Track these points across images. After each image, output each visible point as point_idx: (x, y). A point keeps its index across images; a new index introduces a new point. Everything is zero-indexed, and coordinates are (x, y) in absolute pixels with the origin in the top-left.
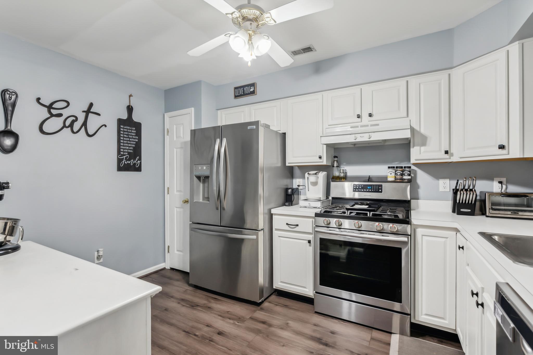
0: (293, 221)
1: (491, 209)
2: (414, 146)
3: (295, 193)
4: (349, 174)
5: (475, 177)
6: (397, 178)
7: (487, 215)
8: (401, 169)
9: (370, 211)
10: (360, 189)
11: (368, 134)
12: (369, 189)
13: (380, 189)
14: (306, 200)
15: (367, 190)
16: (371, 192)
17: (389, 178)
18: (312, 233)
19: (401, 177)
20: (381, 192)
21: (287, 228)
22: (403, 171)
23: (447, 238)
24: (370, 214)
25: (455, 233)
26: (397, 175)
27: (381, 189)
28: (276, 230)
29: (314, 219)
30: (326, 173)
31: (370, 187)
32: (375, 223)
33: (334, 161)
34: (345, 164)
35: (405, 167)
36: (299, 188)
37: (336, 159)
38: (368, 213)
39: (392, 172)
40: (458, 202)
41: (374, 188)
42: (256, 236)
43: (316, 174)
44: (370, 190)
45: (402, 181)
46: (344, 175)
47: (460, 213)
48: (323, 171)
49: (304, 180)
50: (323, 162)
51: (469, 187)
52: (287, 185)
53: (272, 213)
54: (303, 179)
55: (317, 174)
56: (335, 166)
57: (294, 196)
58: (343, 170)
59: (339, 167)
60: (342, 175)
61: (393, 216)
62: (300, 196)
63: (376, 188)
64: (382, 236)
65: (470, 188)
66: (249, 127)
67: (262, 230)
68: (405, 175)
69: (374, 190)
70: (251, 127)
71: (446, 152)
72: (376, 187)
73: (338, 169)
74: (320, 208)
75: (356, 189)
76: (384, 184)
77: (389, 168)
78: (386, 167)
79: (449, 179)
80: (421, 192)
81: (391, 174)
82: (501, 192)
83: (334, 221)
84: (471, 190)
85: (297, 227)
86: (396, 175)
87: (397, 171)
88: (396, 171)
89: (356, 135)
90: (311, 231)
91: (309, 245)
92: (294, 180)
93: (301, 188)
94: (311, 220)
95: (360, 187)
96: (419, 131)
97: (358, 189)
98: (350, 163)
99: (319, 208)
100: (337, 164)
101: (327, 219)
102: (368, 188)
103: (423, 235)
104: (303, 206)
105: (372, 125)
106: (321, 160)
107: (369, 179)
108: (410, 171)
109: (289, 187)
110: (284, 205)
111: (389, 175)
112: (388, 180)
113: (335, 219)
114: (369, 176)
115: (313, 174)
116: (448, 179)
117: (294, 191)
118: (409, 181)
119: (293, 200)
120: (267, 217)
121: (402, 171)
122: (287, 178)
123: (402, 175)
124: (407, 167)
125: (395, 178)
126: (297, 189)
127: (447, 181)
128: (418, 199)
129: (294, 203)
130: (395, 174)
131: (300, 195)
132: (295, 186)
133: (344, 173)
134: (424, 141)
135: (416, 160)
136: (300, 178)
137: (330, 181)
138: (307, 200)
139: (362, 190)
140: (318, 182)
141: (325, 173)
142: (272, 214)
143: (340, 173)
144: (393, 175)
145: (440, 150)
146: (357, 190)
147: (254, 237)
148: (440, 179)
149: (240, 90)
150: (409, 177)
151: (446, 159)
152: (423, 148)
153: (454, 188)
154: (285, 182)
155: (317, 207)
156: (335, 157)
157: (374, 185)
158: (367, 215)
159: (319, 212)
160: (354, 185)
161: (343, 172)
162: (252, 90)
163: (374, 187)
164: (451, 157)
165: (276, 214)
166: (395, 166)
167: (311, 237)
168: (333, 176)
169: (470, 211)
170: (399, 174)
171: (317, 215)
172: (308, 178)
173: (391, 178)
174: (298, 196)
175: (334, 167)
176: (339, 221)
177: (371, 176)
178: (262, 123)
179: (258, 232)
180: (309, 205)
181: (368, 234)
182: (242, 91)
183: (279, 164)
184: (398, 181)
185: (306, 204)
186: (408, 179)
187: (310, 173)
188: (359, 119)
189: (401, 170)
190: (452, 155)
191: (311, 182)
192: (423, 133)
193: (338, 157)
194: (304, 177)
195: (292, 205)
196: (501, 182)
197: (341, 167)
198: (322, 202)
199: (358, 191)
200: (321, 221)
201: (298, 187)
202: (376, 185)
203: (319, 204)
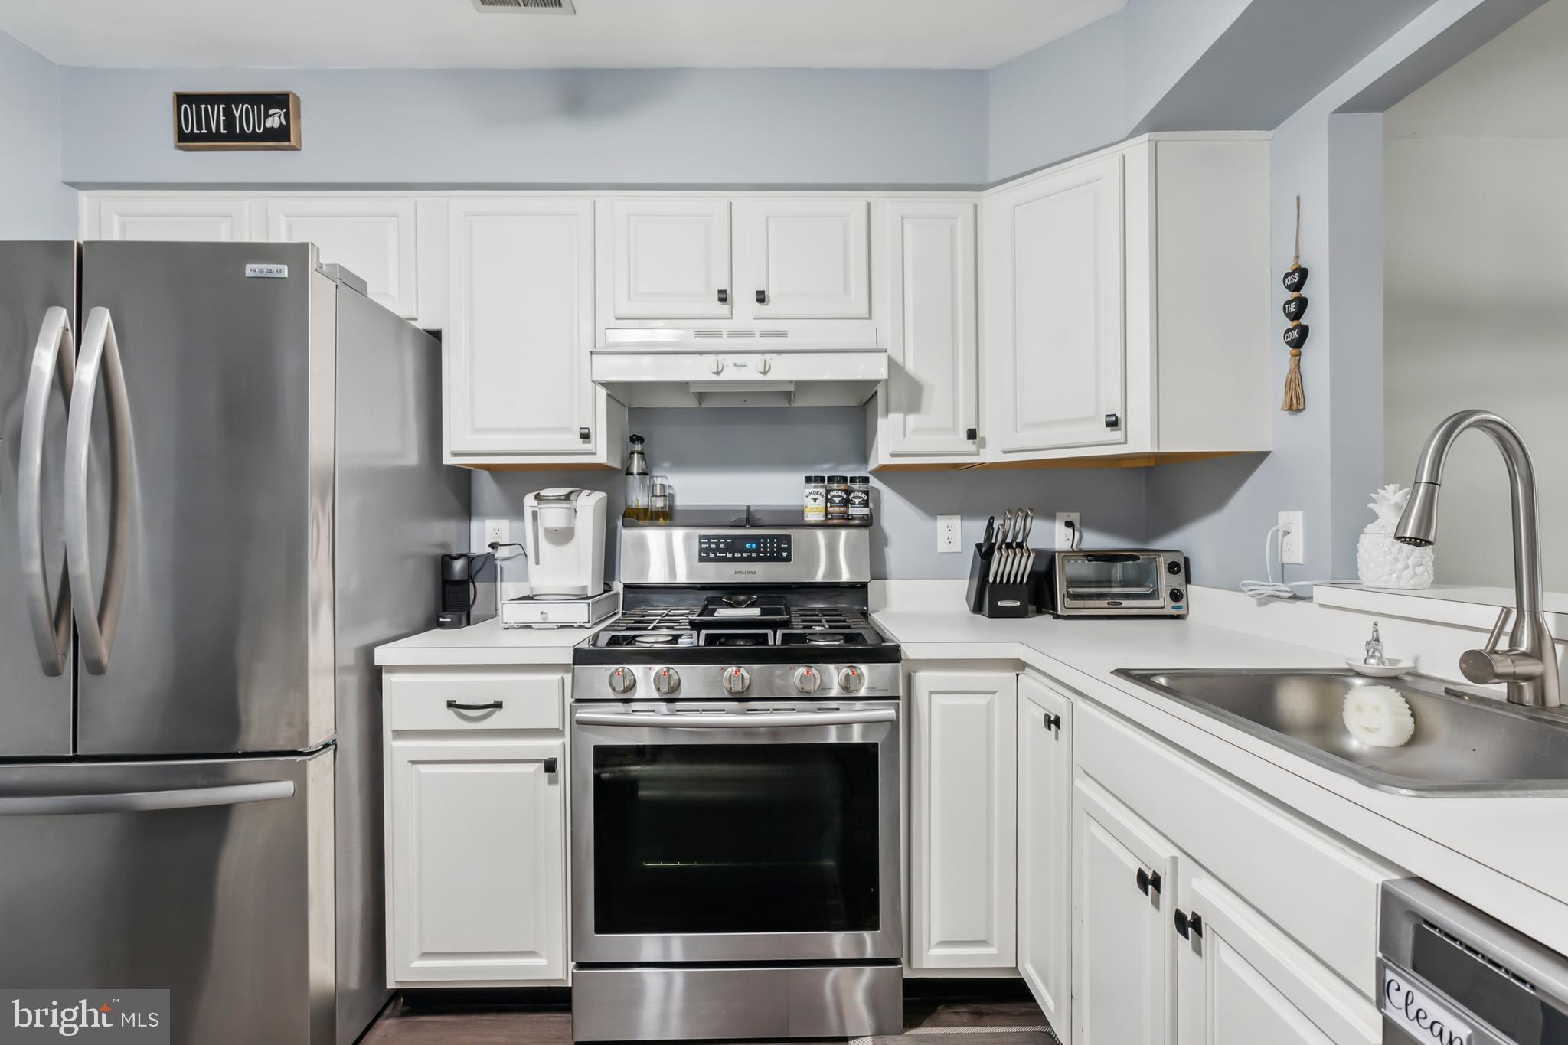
0: (475, 688)
1: (1068, 597)
2: (887, 412)
3: (479, 576)
4: (680, 502)
5: (1031, 510)
6: (832, 514)
7: (1059, 613)
8: (842, 486)
9: (774, 626)
10: (722, 551)
11: (759, 358)
12: (751, 551)
13: (785, 550)
14: (527, 598)
15: (745, 555)
16: (758, 559)
17: (810, 514)
18: (561, 728)
19: (843, 509)
20: (788, 559)
21: (451, 720)
22: (848, 492)
23: (994, 693)
24: (774, 639)
25: (1014, 675)
26: (831, 503)
27: (788, 550)
28: (399, 734)
29: (567, 672)
30: (602, 495)
31: (754, 546)
32: (794, 667)
33: (632, 453)
34: (666, 465)
35: (853, 480)
36: (496, 555)
37: (638, 447)
38: (770, 633)
39: (817, 493)
40: (991, 580)
41: (765, 548)
42: (292, 782)
43: (567, 497)
44: (754, 554)
45: (846, 521)
46: (665, 505)
47: (997, 613)
48: (594, 487)
49: (516, 524)
50: (595, 454)
51: (1015, 536)
52: (444, 545)
53: (377, 662)
54: (510, 520)
55: (573, 497)
56: (635, 471)
57: (476, 584)
58: (663, 486)
59: (648, 477)
60: (659, 503)
61: (842, 637)
62: (499, 583)
63: (772, 548)
64: (821, 710)
65: (1017, 541)
66: (251, 270)
67: (326, 746)
68: (854, 504)
69: (766, 554)
70: (264, 267)
71: (972, 434)
72: (772, 543)
73: (643, 483)
74: (587, 625)
75: (709, 553)
76: (793, 533)
77: (808, 480)
78: (801, 477)
79: (959, 516)
80: (894, 556)
81: (815, 500)
82: (1071, 550)
83: (653, 673)
84: (1020, 546)
85: (498, 713)
86: (829, 504)
87: (832, 490)
88: (828, 492)
89: (720, 357)
90: (556, 724)
91: (547, 780)
92: (475, 525)
93: (502, 552)
94: (556, 677)
95: (722, 546)
96: (902, 365)
97: (714, 551)
98: (683, 462)
99: (580, 627)
100: (642, 464)
101: (623, 671)
102: (748, 546)
103: (932, 692)
104: (515, 626)
105: (765, 334)
106: (588, 447)
107: (750, 519)
108: (867, 493)
109: (455, 551)
110: (433, 622)
111: (809, 502)
112: (805, 519)
113: (657, 668)
114: (748, 507)
115: (558, 499)
116: (956, 516)
117: (477, 565)
118: (867, 522)
119: (471, 602)
120: (353, 683)
121: (844, 491)
122: (446, 515)
123: (846, 503)
124: (860, 477)
125: (827, 513)
126: (489, 558)
127: (956, 522)
128: (884, 578)
129: (475, 611)
130: (827, 500)
131: (501, 581)
132: (478, 548)
133: (664, 496)
134: (913, 398)
135: (893, 455)
136: (498, 515)
137: (616, 527)
138: (532, 599)
139: (729, 555)
140: (576, 527)
141: (600, 495)
142: (381, 666)
143: (653, 496)
144: (821, 502)
145: (954, 429)
146: (712, 555)
147: (286, 787)
148: (938, 517)
149: (206, 109)
150: (865, 511)
151: (964, 453)
152: (912, 419)
153: (982, 541)
154: (440, 533)
155: (575, 625)
156: (636, 439)
157: (765, 537)
158: (766, 642)
159: (585, 645)
160: (701, 537)
161: (664, 492)
162: (274, 121)
163: (765, 543)
164: (981, 450)
165: (394, 669)
166: (826, 475)
167: (552, 747)
168: (626, 509)
169: (1018, 603)
170: (837, 500)
171: (582, 657)
172: (535, 514)
173: (814, 515)
174: (493, 584)
175: (632, 474)
176: (671, 671)
177: (752, 509)
178: (326, 259)
179: (304, 763)
180: (543, 619)
181: (774, 710)
182: (222, 118)
183: (412, 456)
184: (835, 521)
185: (530, 613)
186: (862, 518)
187: (543, 493)
188: (724, 309)
189: (842, 488)
190: (983, 444)
191: (547, 530)
192: (912, 374)
193: (645, 441)
194: (518, 512)
195: (468, 623)
196: (1069, 524)
197: (654, 474)
198: (593, 603)
199: (717, 559)
200: (599, 678)
201: (490, 550)
202: (772, 537)
203: (580, 613)
